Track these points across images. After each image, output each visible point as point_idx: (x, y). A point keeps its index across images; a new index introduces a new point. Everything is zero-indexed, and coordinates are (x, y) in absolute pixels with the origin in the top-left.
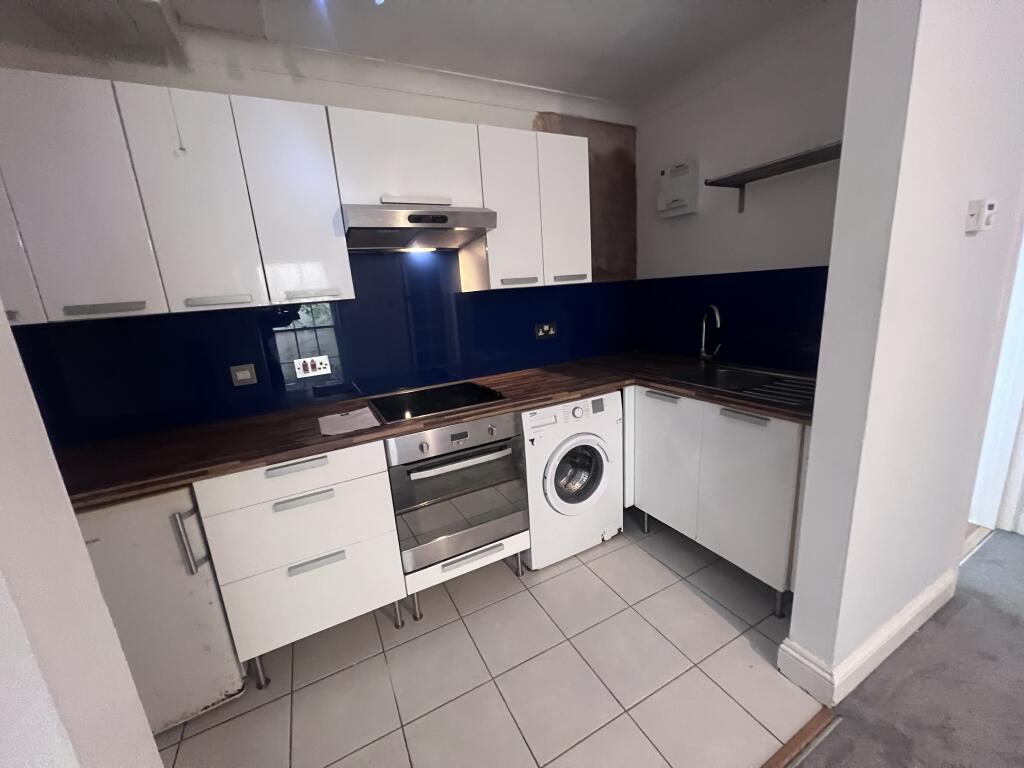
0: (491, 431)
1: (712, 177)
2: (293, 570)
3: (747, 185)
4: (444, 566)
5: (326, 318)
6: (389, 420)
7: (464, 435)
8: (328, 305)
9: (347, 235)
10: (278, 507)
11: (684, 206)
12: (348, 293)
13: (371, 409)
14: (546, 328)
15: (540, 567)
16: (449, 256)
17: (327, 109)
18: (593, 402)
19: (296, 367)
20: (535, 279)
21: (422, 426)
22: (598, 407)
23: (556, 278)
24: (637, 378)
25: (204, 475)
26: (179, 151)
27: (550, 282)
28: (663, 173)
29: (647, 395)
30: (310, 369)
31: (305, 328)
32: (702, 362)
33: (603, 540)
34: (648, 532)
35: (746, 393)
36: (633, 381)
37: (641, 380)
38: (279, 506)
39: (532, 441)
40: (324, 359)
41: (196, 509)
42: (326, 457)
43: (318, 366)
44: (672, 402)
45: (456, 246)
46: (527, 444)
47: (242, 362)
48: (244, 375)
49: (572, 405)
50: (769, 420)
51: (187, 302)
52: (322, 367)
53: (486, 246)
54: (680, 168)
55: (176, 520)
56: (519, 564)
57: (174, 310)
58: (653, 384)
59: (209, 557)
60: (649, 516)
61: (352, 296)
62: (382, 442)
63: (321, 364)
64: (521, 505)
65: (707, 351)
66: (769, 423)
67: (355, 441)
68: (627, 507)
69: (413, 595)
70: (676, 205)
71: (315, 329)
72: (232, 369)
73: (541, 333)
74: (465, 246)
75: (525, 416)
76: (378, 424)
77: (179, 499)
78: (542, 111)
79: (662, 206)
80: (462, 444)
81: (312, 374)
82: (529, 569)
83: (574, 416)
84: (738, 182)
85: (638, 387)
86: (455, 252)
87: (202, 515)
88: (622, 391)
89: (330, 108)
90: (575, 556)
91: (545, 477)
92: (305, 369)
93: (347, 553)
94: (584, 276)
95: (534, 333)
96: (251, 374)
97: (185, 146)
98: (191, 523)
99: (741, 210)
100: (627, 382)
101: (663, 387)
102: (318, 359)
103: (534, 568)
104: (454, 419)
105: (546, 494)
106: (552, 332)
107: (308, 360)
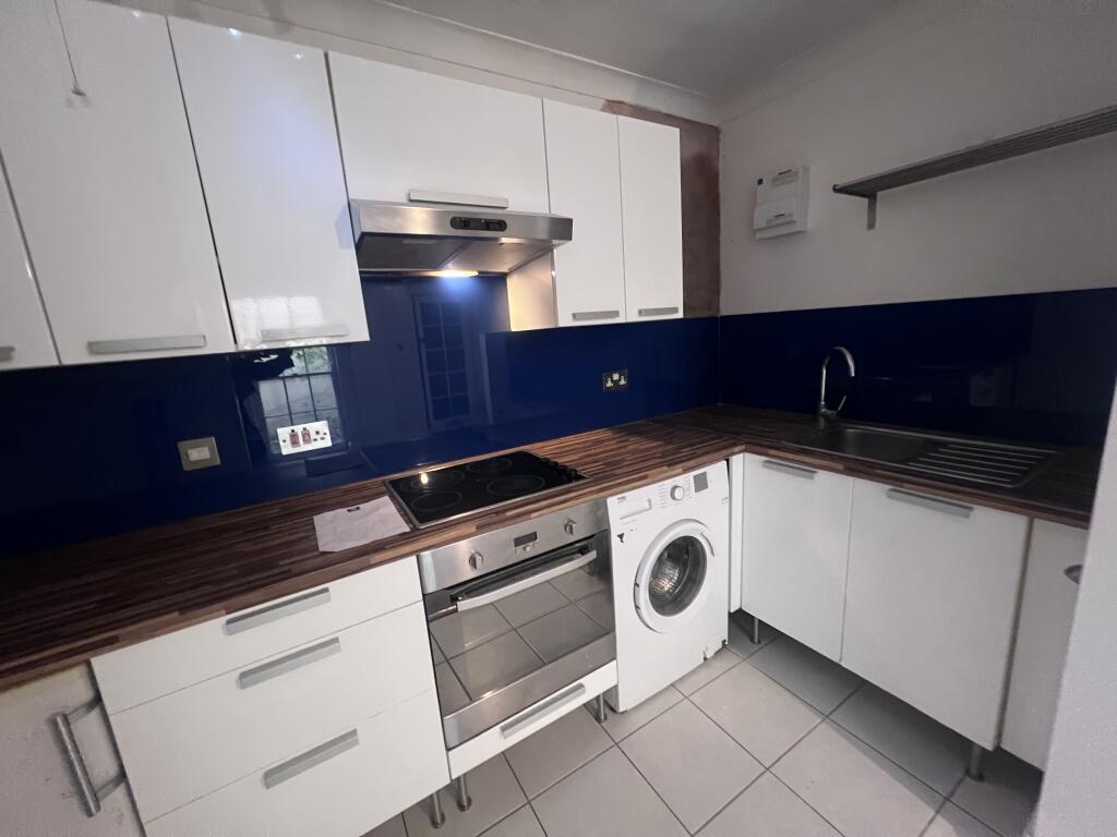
0: (569, 527)
1: (842, 181)
2: (272, 777)
3: (879, 194)
4: (504, 729)
5: (321, 363)
6: (422, 521)
7: (533, 537)
8: (324, 349)
9: (358, 247)
10: (245, 680)
11: (794, 222)
12: (359, 332)
13: (393, 498)
14: (616, 377)
15: (630, 707)
16: (494, 283)
17: (326, 56)
18: (695, 477)
19: (281, 438)
20: (616, 314)
21: (474, 529)
22: (701, 483)
23: (640, 312)
24: (747, 443)
25: (111, 643)
26: (74, 96)
27: (634, 317)
28: (760, 182)
29: (765, 467)
30: (301, 441)
31: (295, 376)
32: (822, 420)
33: (705, 659)
34: (759, 642)
35: (913, 467)
36: (743, 447)
37: (756, 445)
38: (247, 677)
39: (621, 536)
40: (322, 426)
41: (97, 701)
42: (326, 590)
43: (313, 436)
44: (806, 477)
45: (504, 269)
46: (615, 540)
47: (197, 434)
48: (200, 453)
49: (669, 483)
50: (971, 509)
51: (93, 347)
52: (318, 437)
53: (553, 268)
54: (785, 176)
55: (60, 726)
56: (603, 708)
57: (68, 361)
58: (772, 452)
59: (122, 776)
60: (760, 621)
61: (365, 337)
62: (414, 558)
63: (317, 433)
64: (606, 628)
65: (828, 406)
66: (972, 514)
67: (373, 562)
68: (732, 611)
69: (458, 779)
70: (781, 220)
71: (308, 376)
72: (182, 445)
73: (609, 384)
74: (517, 269)
75: (612, 502)
76: (408, 530)
77: (66, 687)
78: (610, 99)
79: (760, 222)
80: (531, 550)
81: (304, 448)
82: (613, 710)
83: (673, 498)
84: (867, 189)
85: (747, 455)
86: (502, 277)
87: (109, 710)
88: (727, 461)
89: (331, 54)
90: (672, 685)
91: (636, 585)
92: (295, 442)
93: (358, 732)
94: (675, 310)
95: (601, 382)
96: (211, 451)
97: (82, 89)
98: (88, 728)
99: (871, 226)
100: (736, 449)
101: (791, 456)
102: (313, 427)
103: (621, 710)
104: (519, 515)
105: (637, 607)
106: (623, 382)
107: (299, 429)
